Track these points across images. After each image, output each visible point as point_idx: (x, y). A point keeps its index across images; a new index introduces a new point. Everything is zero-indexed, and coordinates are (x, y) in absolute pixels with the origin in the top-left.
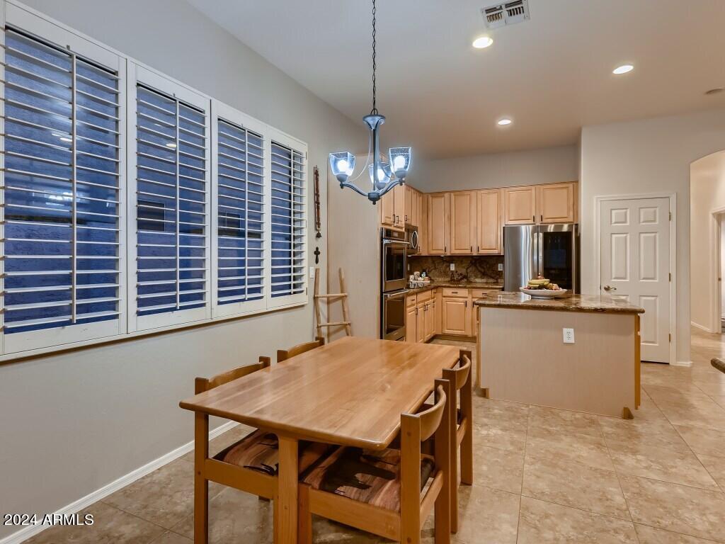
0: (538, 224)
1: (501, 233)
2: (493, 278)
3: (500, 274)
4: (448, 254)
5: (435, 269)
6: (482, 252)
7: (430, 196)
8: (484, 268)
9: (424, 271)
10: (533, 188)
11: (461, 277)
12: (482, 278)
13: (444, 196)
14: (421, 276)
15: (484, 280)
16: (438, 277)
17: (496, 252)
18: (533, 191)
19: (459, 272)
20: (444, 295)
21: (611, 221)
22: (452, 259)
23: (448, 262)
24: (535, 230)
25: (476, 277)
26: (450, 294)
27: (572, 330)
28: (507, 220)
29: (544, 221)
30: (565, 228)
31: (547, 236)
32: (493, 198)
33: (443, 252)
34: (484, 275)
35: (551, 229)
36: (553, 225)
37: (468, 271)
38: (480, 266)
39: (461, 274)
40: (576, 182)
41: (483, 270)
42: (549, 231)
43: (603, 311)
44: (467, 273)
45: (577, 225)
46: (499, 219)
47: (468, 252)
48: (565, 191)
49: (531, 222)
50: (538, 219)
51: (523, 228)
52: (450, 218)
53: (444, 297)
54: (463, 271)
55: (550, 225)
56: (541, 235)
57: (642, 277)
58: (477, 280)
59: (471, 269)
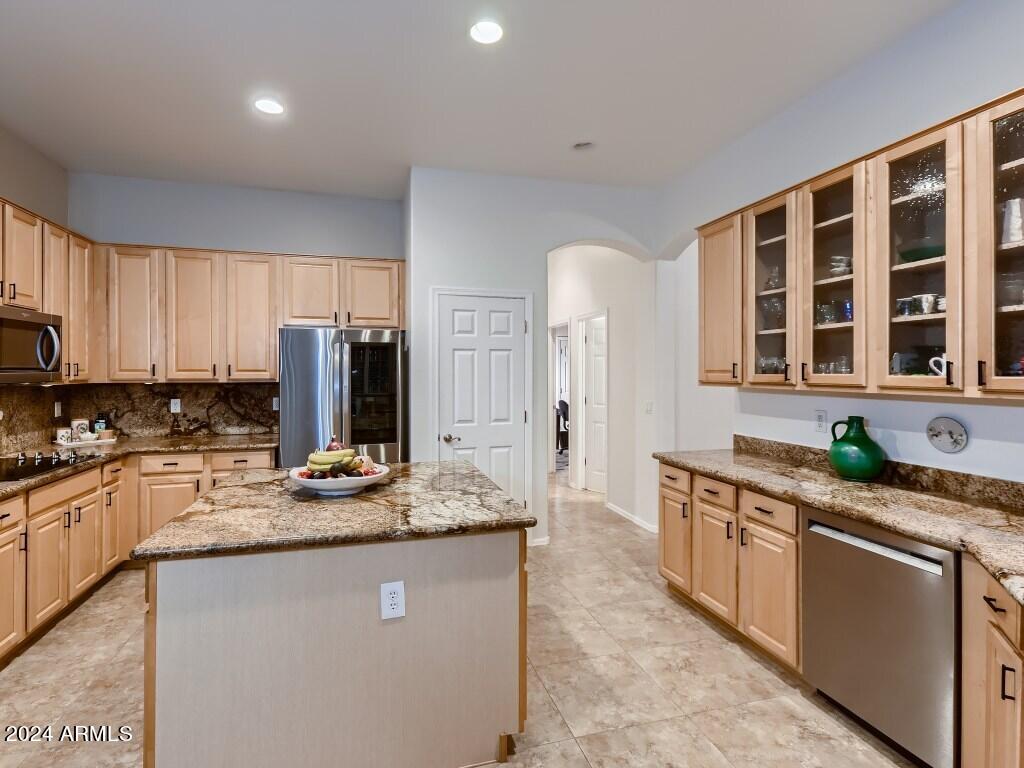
0: (343, 327)
1: (275, 340)
2: (262, 424)
3: (274, 417)
4: (161, 379)
5: (133, 410)
6: (236, 376)
7: (113, 250)
8: (243, 406)
9: (101, 416)
10: (334, 262)
11: (196, 425)
12: (240, 425)
13: (149, 255)
14: (92, 430)
15: (245, 430)
16: (141, 426)
17: (266, 376)
18: (335, 268)
19: (191, 416)
20: (144, 470)
21: (453, 330)
22: (173, 389)
23: (163, 395)
24: (338, 338)
25: (228, 423)
26: (160, 468)
27: (399, 586)
28: (287, 316)
29: (354, 322)
30: (386, 338)
31: (357, 350)
32: (260, 271)
33: (148, 376)
34: (244, 419)
35: (366, 337)
36: (369, 331)
37: (212, 412)
38: (237, 402)
39: (196, 420)
40: (403, 261)
41: (242, 411)
42: (362, 341)
43: (463, 530)
44: (209, 418)
45: (403, 332)
46: (273, 312)
47: (208, 376)
48: (387, 273)
49: (331, 322)
50: (343, 318)
51: (320, 332)
52: (164, 303)
53: (145, 475)
54: (201, 413)
55: (364, 331)
56: (347, 347)
57: (493, 418)
58: (231, 430)
59: (216, 408)
